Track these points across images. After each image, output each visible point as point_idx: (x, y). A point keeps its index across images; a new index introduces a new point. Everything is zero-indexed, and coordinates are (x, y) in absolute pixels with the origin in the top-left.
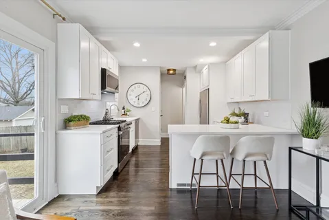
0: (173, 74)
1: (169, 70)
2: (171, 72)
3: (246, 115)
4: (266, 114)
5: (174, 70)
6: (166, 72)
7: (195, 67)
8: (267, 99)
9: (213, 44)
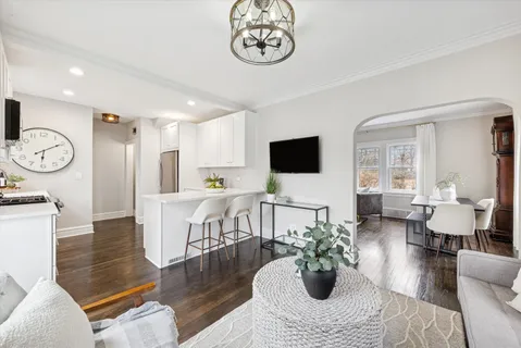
0: (111, 122)
1: (105, 115)
2: (111, 119)
3: (221, 181)
4: (239, 179)
5: (116, 117)
6: (101, 117)
7: (154, 120)
8: (243, 164)
9: (191, 103)
